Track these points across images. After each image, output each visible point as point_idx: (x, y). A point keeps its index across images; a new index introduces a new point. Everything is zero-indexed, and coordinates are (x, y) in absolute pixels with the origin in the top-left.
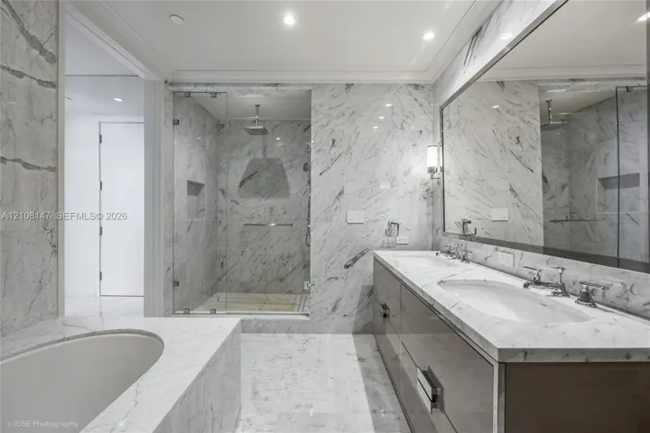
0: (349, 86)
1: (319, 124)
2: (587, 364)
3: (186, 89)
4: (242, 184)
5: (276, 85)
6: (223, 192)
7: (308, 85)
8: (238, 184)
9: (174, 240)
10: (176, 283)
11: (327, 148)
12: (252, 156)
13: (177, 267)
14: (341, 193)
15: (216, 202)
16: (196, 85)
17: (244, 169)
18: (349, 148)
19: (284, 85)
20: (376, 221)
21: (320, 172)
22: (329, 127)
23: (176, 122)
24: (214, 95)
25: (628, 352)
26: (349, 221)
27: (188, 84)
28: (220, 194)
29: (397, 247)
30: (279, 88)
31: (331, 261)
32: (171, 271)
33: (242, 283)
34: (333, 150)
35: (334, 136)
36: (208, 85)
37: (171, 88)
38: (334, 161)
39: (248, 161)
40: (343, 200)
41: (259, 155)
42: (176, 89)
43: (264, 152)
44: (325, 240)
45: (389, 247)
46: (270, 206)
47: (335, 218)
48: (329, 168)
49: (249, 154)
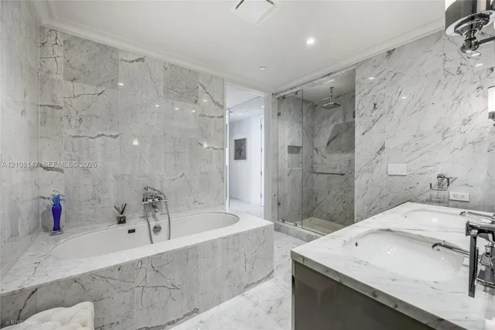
0: (390, 53)
1: (363, 94)
2: (340, 284)
3: (282, 94)
4: (328, 143)
5: (329, 74)
6: (317, 150)
7: (353, 65)
8: (326, 144)
9: (279, 180)
10: (279, 204)
11: (369, 113)
12: (336, 123)
13: (281, 195)
14: (382, 148)
15: (312, 157)
16: (286, 91)
17: (330, 133)
18: (391, 107)
19: (335, 72)
20: (421, 174)
21: (362, 133)
22: (371, 94)
23: (279, 114)
24: (296, 93)
25: (375, 292)
26: (389, 173)
27: (283, 92)
28: (315, 151)
29: (451, 203)
30: (331, 76)
31: (372, 206)
32: (276, 197)
33: (328, 214)
34: (375, 112)
35: (375, 102)
36: (291, 89)
37: (276, 97)
38: (374, 122)
39: (333, 126)
40: (384, 155)
41: (340, 122)
42: (278, 96)
43: (345, 118)
44: (367, 188)
45: (440, 202)
46: (348, 159)
47: (377, 170)
48: (371, 128)
49: (333, 122)
